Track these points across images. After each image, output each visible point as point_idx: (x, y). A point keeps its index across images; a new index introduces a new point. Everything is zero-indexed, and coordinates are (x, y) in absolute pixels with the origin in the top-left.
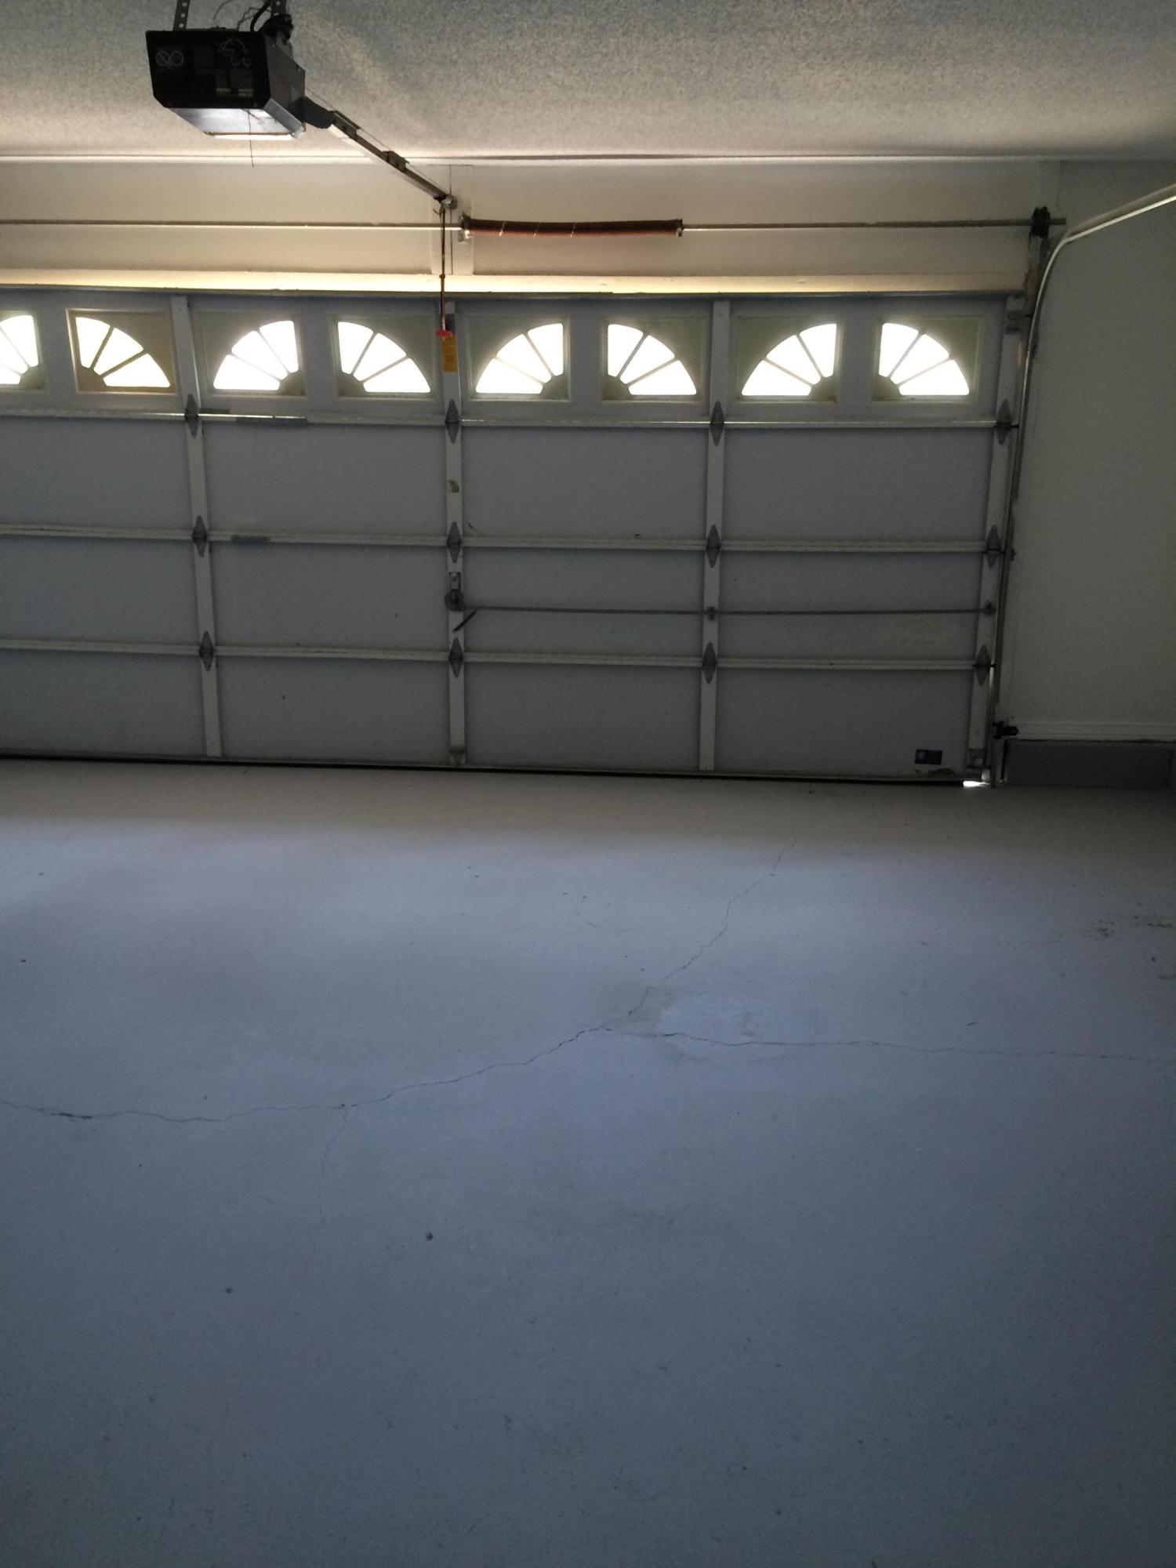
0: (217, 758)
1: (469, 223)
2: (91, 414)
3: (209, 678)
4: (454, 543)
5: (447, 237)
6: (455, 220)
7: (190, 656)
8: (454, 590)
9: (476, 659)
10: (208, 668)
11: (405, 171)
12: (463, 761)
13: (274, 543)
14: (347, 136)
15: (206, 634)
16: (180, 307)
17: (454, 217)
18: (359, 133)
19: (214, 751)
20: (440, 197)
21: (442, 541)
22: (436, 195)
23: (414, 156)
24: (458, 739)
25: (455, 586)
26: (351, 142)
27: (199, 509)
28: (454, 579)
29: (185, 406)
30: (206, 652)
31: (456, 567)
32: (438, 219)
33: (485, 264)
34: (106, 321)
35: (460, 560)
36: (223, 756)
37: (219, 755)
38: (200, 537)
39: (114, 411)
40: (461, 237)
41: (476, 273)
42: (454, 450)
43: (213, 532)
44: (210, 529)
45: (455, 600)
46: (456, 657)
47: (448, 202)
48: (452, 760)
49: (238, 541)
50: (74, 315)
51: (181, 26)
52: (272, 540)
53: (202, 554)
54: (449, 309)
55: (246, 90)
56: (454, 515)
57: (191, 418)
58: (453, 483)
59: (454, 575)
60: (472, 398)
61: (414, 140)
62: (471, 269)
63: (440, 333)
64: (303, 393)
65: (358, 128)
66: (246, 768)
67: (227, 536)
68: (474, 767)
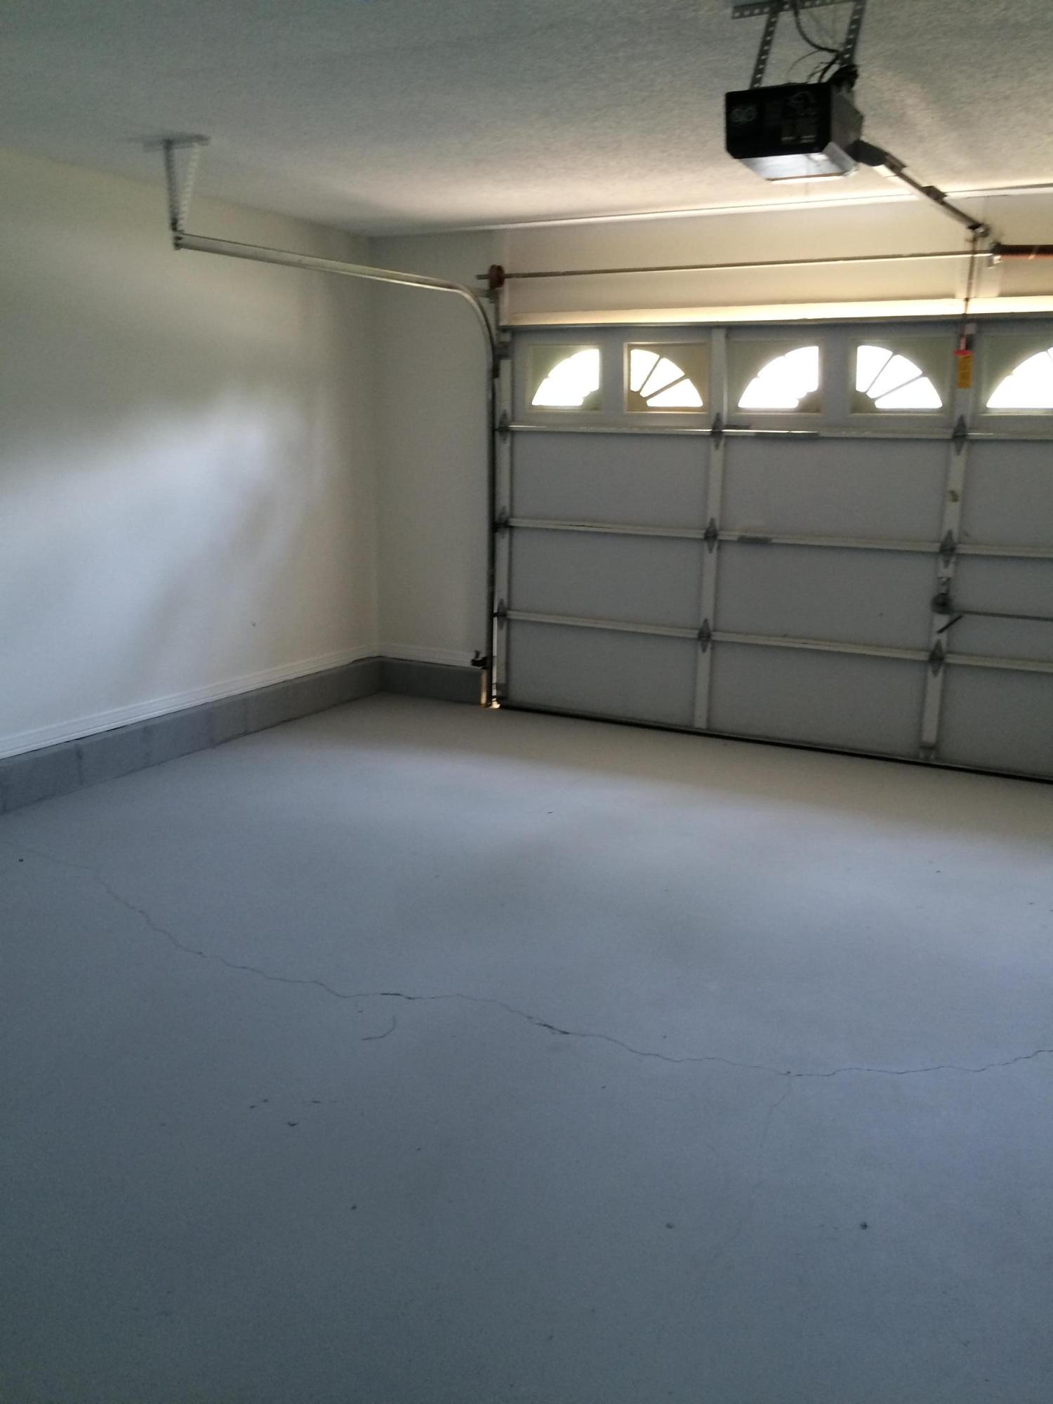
0: (702, 729)
1: (1001, 249)
2: (636, 430)
3: (704, 658)
4: (948, 550)
5: (976, 262)
6: (986, 246)
7: (690, 639)
8: (943, 594)
9: (956, 661)
10: (704, 650)
11: (943, 203)
12: (932, 756)
13: (775, 544)
14: (894, 174)
15: (706, 621)
16: (719, 337)
17: (986, 244)
18: (906, 171)
19: (700, 723)
20: (974, 226)
21: (935, 547)
22: (971, 224)
23: (955, 190)
24: (930, 736)
25: (943, 590)
26: (897, 180)
27: (713, 512)
28: (944, 584)
29: (712, 422)
30: (704, 636)
31: (948, 572)
32: (968, 247)
33: (1013, 285)
34: (656, 352)
35: (951, 566)
36: (707, 729)
37: (705, 728)
38: (711, 536)
39: (654, 427)
40: (990, 263)
41: (1002, 295)
42: (958, 462)
43: (722, 532)
44: (721, 530)
45: (942, 603)
46: (936, 658)
47: (980, 230)
48: (922, 755)
49: (744, 541)
50: (631, 347)
51: (756, 86)
52: (775, 541)
53: (711, 551)
54: (970, 329)
55: (809, 137)
56: (952, 522)
57: (716, 434)
58: (952, 492)
59: (944, 580)
60: (984, 413)
61: (956, 174)
62: (996, 291)
63: (958, 352)
64: (818, 411)
65: (904, 166)
66: (726, 741)
67: (733, 535)
68: (943, 764)
